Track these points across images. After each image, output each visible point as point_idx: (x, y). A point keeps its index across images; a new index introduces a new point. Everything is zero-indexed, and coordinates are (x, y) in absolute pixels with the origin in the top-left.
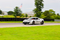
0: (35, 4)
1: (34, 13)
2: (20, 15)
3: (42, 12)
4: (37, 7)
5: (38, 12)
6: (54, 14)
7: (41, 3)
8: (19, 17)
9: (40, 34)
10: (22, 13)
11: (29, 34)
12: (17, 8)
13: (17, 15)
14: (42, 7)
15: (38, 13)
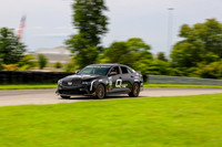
0: (76, 20)
2: (16, 60)
3: (100, 49)
4: (82, 31)
5: (84, 47)
6: (148, 55)
7: (97, 12)
8: (12, 69)
9: (92, 133)
10: (25, 54)
11: (50, 131)
12: (5, 32)
13: (6, 61)
14: (99, 27)
15: (85, 53)
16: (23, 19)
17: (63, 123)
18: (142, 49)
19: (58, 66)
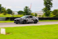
0: (45, 4)
1: (44, 12)
2: (29, 14)
3: (51, 11)
4: (46, 7)
10: (32, 13)
15: (47, 12)
19: (40, 16)
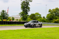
0: (22, 8)
2: (6, 18)
3: (28, 15)
4: (23, 11)
7: (27, 6)
8: (5, 21)
9: (25, 37)
12: (3, 11)
13: (4, 19)
16: (8, 8)
17: (18, 34)
18: (39, 16)
19: (17, 20)
